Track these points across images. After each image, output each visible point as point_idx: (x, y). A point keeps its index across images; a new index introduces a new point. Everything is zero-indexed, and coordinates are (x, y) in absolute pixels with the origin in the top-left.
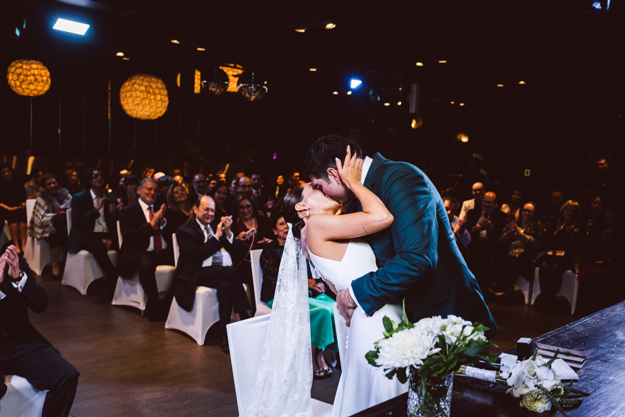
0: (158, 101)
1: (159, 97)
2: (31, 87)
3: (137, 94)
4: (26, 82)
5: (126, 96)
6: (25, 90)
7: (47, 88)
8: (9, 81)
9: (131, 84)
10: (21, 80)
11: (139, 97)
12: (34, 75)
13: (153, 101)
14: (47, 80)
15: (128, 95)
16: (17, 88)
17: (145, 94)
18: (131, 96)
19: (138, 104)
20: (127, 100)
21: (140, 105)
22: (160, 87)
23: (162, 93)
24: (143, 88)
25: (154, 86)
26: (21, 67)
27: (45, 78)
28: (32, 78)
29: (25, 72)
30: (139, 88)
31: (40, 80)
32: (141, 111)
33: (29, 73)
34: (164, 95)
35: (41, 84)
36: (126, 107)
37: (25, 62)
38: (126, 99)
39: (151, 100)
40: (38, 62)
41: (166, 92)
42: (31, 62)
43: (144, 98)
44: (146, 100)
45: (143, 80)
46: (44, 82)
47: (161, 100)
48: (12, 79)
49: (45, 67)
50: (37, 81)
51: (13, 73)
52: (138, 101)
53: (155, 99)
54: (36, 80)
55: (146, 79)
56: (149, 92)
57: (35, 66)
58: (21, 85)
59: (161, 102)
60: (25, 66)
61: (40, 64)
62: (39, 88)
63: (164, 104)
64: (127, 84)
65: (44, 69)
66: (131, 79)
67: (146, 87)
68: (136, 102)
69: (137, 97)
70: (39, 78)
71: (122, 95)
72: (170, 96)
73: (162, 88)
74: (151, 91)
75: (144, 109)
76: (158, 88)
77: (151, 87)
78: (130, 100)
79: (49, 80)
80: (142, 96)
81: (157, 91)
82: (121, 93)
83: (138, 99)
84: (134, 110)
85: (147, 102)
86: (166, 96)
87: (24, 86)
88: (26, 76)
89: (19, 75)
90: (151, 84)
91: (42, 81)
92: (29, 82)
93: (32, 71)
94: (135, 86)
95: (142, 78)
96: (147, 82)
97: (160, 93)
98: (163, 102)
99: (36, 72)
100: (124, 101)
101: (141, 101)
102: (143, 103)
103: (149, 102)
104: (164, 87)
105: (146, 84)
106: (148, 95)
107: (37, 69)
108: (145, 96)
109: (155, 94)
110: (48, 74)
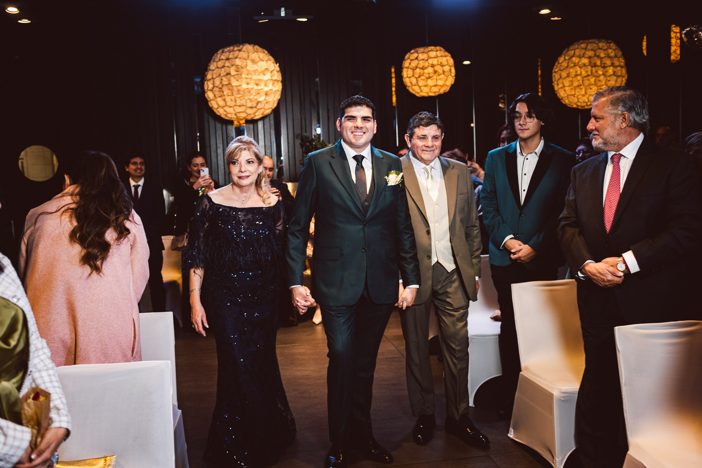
0: (610, 76)
1: (610, 70)
2: (430, 82)
3: (576, 72)
4: (423, 77)
5: (561, 77)
6: (422, 88)
7: (451, 81)
8: (404, 79)
9: (567, 58)
10: (417, 76)
11: (581, 74)
12: (433, 66)
13: (602, 77)
14: (450, 70)
15: (564, 74)
16: (414, 87)
17: (589, 68)
18: (568, 75)
19: (579, 86)
20: (563, 83)
21: (582, 87)
22: (612, 54)
23: (617, 63)
24: (585, 61)
25: (602, 55)
26: (417, 58)
27: (447, 68)
28: (431, 70)
29: (421, 64)
30: (578, 63)
31: (441, 71)
32: (584, 95)
33: (426, 64)
34: (620, 66)
35: (442, 76)
36: (561, 94)
37: (421, 50)
38: (561, 81)
39: (599, 76)
40: (438, 48)
41: (622, 62)
42: (430, 48)
43: (588, 76)
44: (590, 77)
45: (585, 49)
46: (446, 73)
47: (614, 73)
48: (407, 77)
49: (447, 54)
50: (437, 74)
51: (408, 68)
52: (579, 81)
53: (604, 74)
54: (435, 72)
55: (589, 47)
56: (595, 65)
57: (433, 54)
58: (417, 81)
59: (615, 78)
60: (421, 56)
61: (440, 50)
62: (440, 83)
63: (619, 80)
64: (561, 59)
65: (446, 56)
66: (568, 50)
67: (590, 58)
68: (576, 84)
69: (576, 76)
70: (438, 68)
71: (556, 76)
72: (629, 66)
73: (616, 56)
74: (598, 63)
75: (589, 91)
76: (609, 57)
77: (598, 56)
78: (567, 83)
79: (453, 70)
80: (584, 73)
81: (608, 62)
82: (554, 74)
83: (579, 78)
84: (574, 95)
85: (592, 80)
86: (622, 67)
87: (421, 83)
88: (423, 68)
89: (414, 69)
90: (598, 52)
91: (444, 72)
92: (427, 76)
93: (430, 61)
94: (574, 59)
95: (583, 46)
96: (592, 50)
97: (612, 65)
98: (618, 76)
99: (435, 62)
100: (558, 85)
101: (583, 81)
102: (587, 83)
103: (595, 81)
104: (620, 53)
105: (591, 53)
106: (594, 70)
107: (436, 57)
108: (589, 73)
109: (604, 67)
110: (451, 61)
